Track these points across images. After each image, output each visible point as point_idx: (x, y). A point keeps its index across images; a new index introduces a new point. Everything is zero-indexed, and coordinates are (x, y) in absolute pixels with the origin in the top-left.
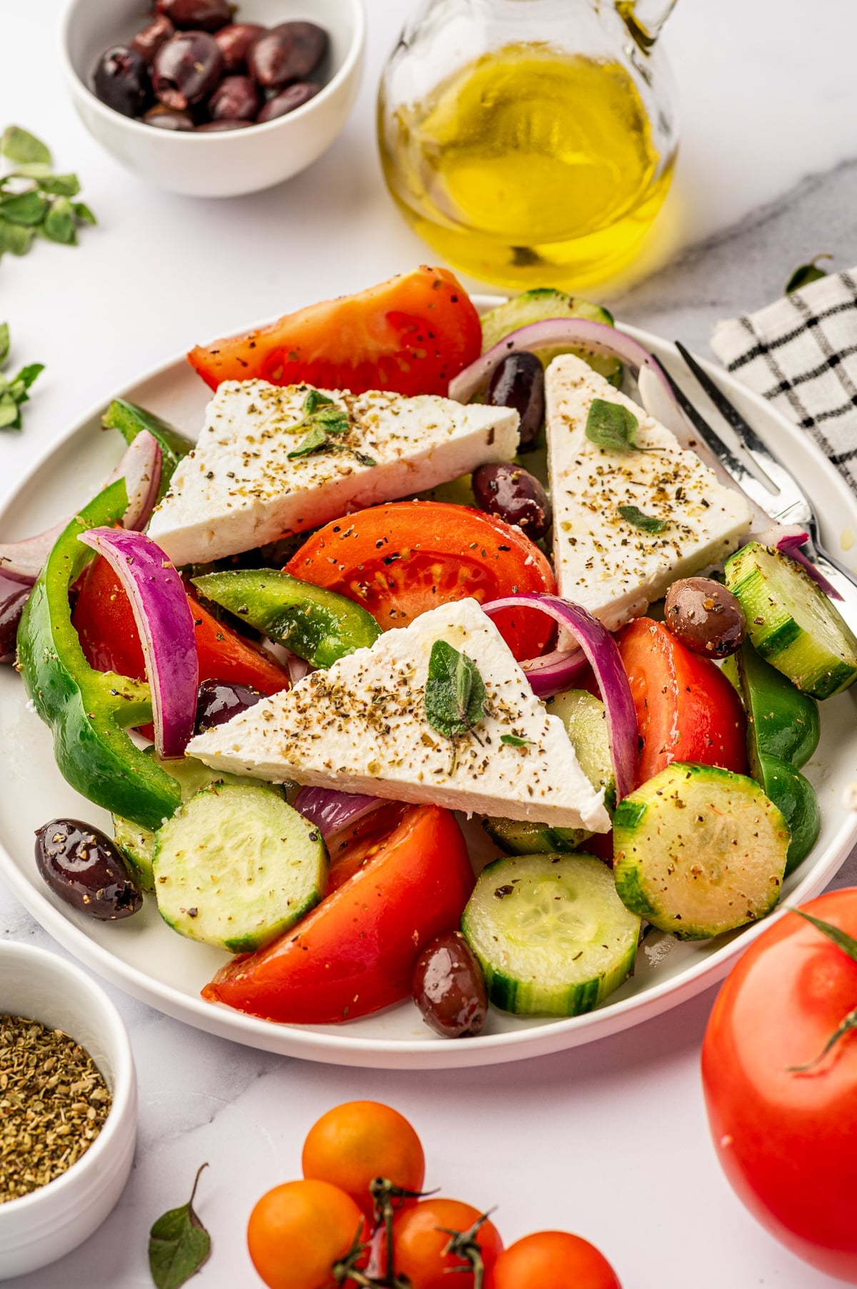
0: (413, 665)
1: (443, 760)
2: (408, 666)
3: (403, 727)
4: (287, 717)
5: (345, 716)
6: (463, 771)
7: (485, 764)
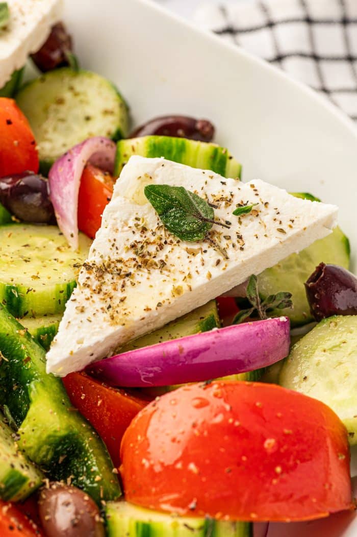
0: (139, 216)
2: (137, 219)
3: (170, 255)
4: (93, 301)
5: (128, 275)
6: (231, 252)
7: (240, 237)
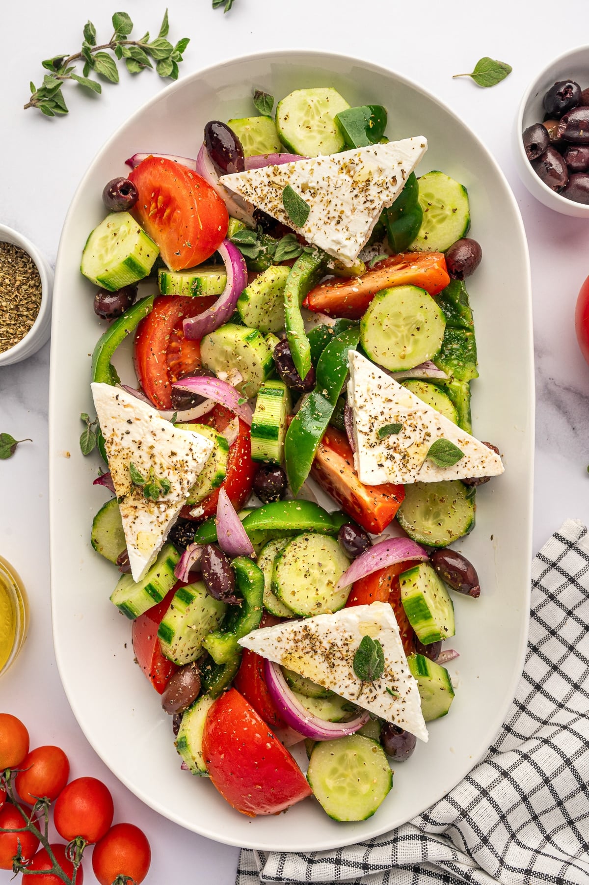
0: (353, 637)
1: (355, 689)
2: (351, 637)
3: (341, 666)
4: (288, 643)
5: (315, 651)
6: (363, 697)
7: (375, 697)
